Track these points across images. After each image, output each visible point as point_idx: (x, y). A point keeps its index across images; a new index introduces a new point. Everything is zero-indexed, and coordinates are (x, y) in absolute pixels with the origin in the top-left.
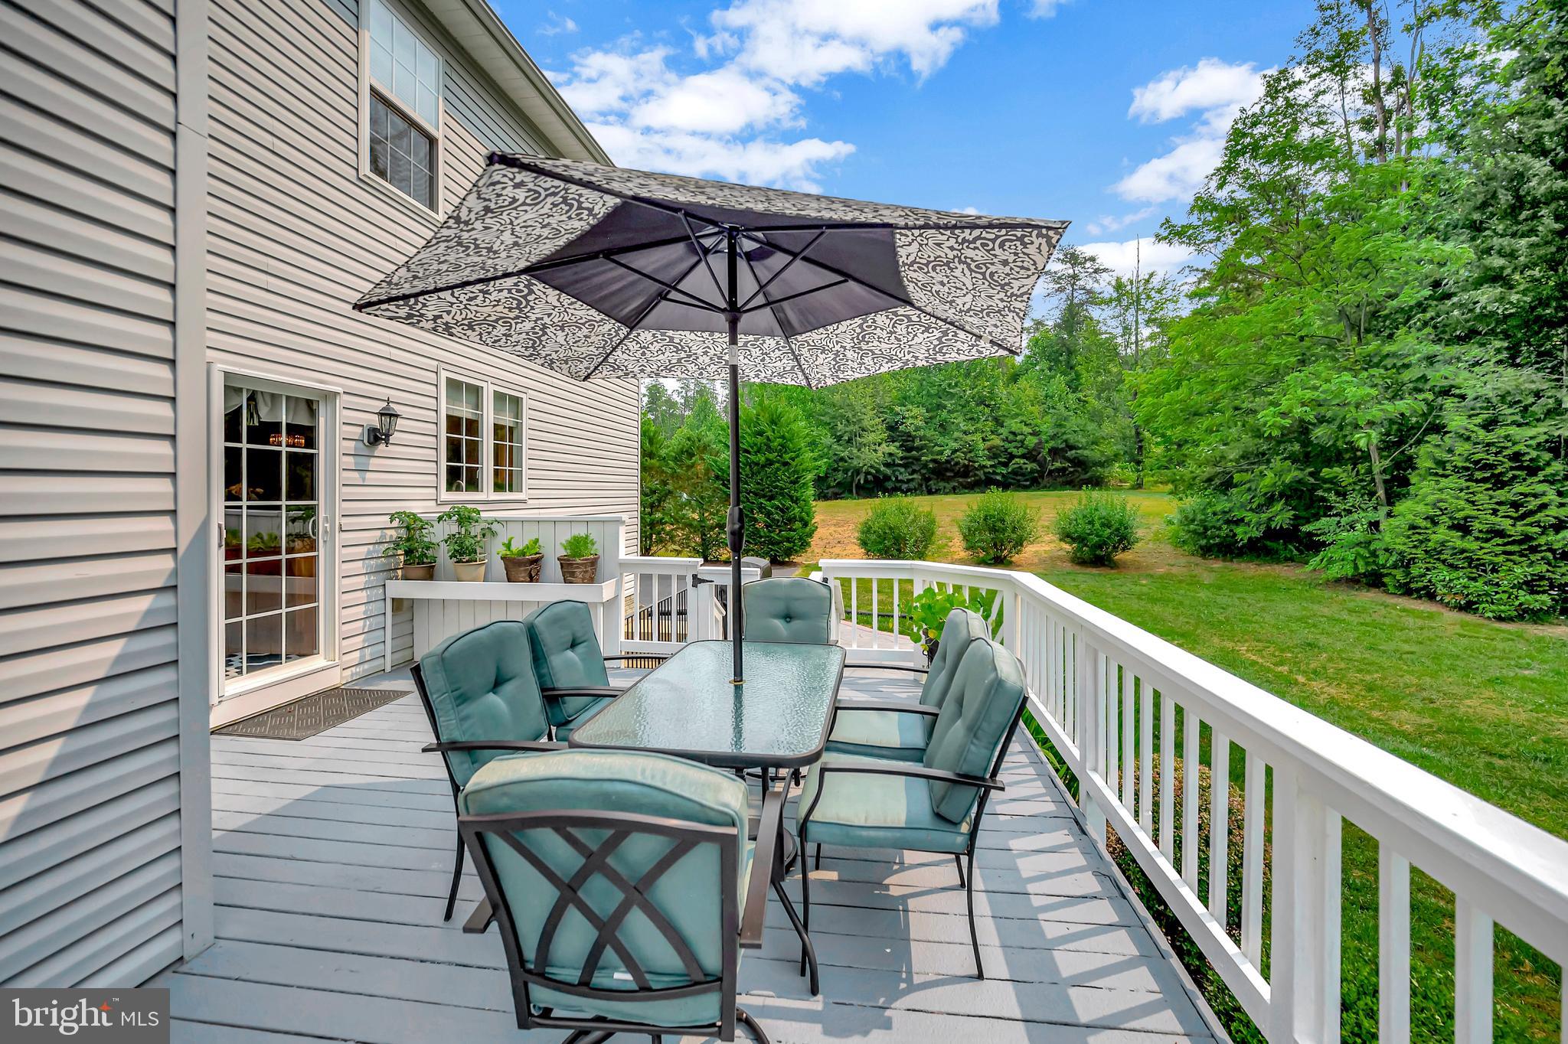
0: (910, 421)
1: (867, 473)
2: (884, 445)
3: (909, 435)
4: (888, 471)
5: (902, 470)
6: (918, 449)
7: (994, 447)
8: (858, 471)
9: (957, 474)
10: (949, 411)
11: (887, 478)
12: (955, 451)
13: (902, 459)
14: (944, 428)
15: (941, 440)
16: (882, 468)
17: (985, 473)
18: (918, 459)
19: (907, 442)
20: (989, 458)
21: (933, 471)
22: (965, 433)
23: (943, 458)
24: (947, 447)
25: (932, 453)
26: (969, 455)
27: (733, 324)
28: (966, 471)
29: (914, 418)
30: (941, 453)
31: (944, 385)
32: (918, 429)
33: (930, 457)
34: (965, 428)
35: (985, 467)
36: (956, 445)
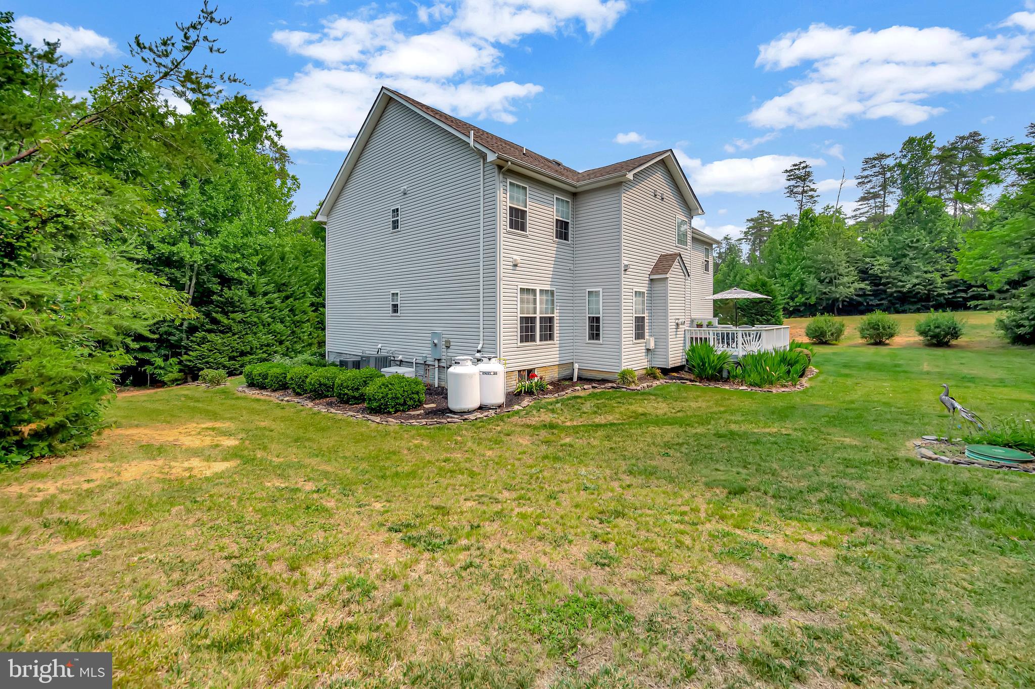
0: (878, 267)
1: (843, 301)
2: (856, 284)
3: (877, 276)
4: (860, 299)
5: (872, 298)
6: (885, 284)
7: (952, 281)
8: (836, 300)
9: (921, 300)
10: (911, 259)
11: (860, 304)
12: (915, 285)
13: (870, 291)
14: (908, 270)
15: (905, 278)
16: (855, 297)
17: (945, 299)
18: (885, 291)
19: (875, 280)
20: (949, 289)
21: (897, 298)
22: (926, 272)
23: (905, 290)
24: (909, 282)
25: (897, 287)
26: (928, 288)
28: (928, 298)
29: (881, 265)
30: (903, 286)
31: (907, 241)
32: (883, 272)
33: (894, 289)
34: (925, 269)
35: (944, 294)
36: (915, 281)
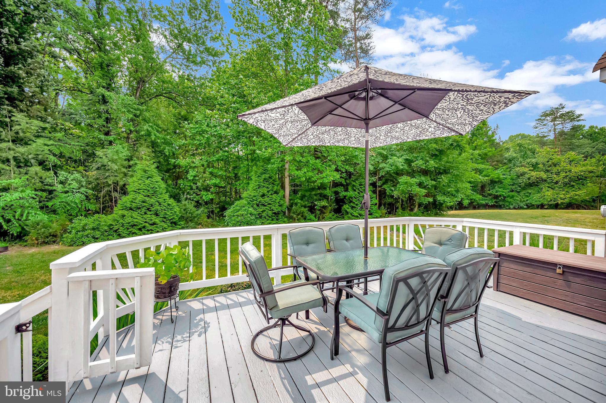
27: (367, 124)
